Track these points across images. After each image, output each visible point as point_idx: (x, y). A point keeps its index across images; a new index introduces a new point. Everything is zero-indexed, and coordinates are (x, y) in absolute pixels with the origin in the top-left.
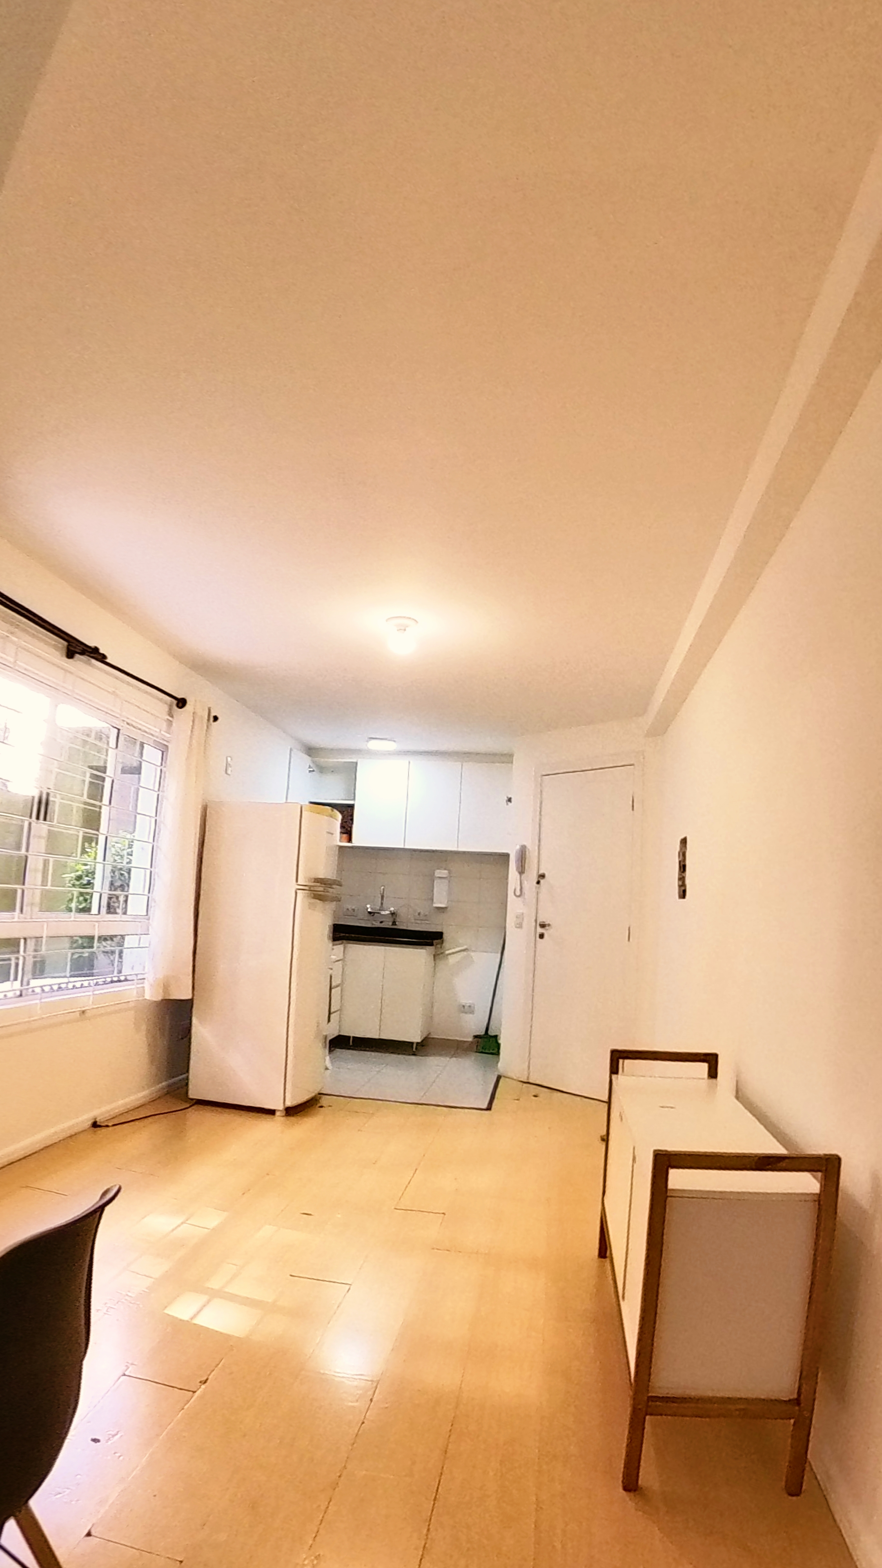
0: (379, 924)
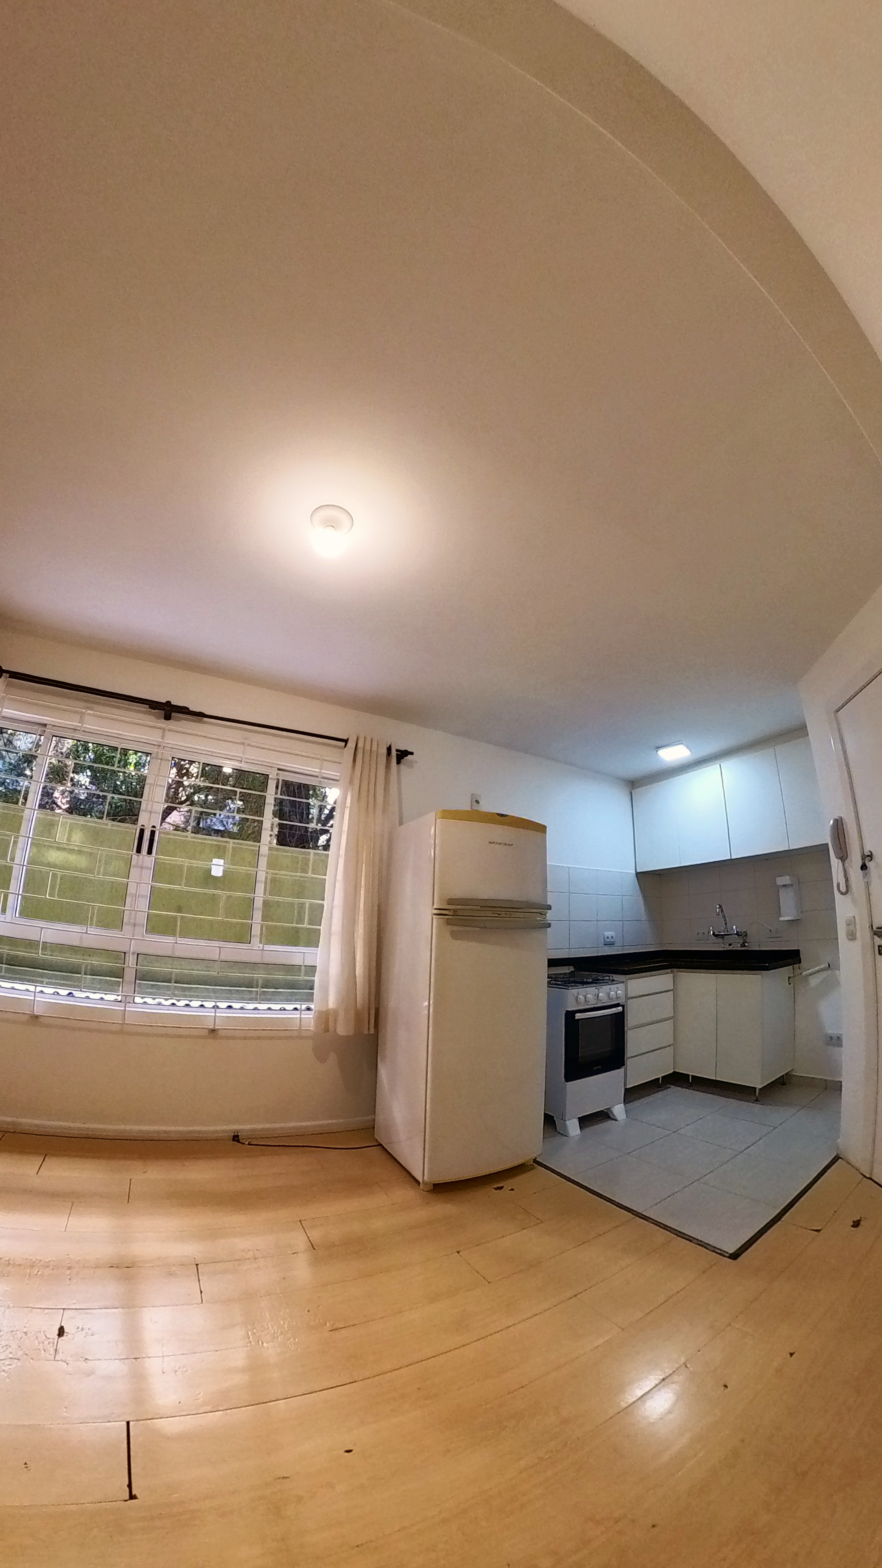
0: (728, 947)
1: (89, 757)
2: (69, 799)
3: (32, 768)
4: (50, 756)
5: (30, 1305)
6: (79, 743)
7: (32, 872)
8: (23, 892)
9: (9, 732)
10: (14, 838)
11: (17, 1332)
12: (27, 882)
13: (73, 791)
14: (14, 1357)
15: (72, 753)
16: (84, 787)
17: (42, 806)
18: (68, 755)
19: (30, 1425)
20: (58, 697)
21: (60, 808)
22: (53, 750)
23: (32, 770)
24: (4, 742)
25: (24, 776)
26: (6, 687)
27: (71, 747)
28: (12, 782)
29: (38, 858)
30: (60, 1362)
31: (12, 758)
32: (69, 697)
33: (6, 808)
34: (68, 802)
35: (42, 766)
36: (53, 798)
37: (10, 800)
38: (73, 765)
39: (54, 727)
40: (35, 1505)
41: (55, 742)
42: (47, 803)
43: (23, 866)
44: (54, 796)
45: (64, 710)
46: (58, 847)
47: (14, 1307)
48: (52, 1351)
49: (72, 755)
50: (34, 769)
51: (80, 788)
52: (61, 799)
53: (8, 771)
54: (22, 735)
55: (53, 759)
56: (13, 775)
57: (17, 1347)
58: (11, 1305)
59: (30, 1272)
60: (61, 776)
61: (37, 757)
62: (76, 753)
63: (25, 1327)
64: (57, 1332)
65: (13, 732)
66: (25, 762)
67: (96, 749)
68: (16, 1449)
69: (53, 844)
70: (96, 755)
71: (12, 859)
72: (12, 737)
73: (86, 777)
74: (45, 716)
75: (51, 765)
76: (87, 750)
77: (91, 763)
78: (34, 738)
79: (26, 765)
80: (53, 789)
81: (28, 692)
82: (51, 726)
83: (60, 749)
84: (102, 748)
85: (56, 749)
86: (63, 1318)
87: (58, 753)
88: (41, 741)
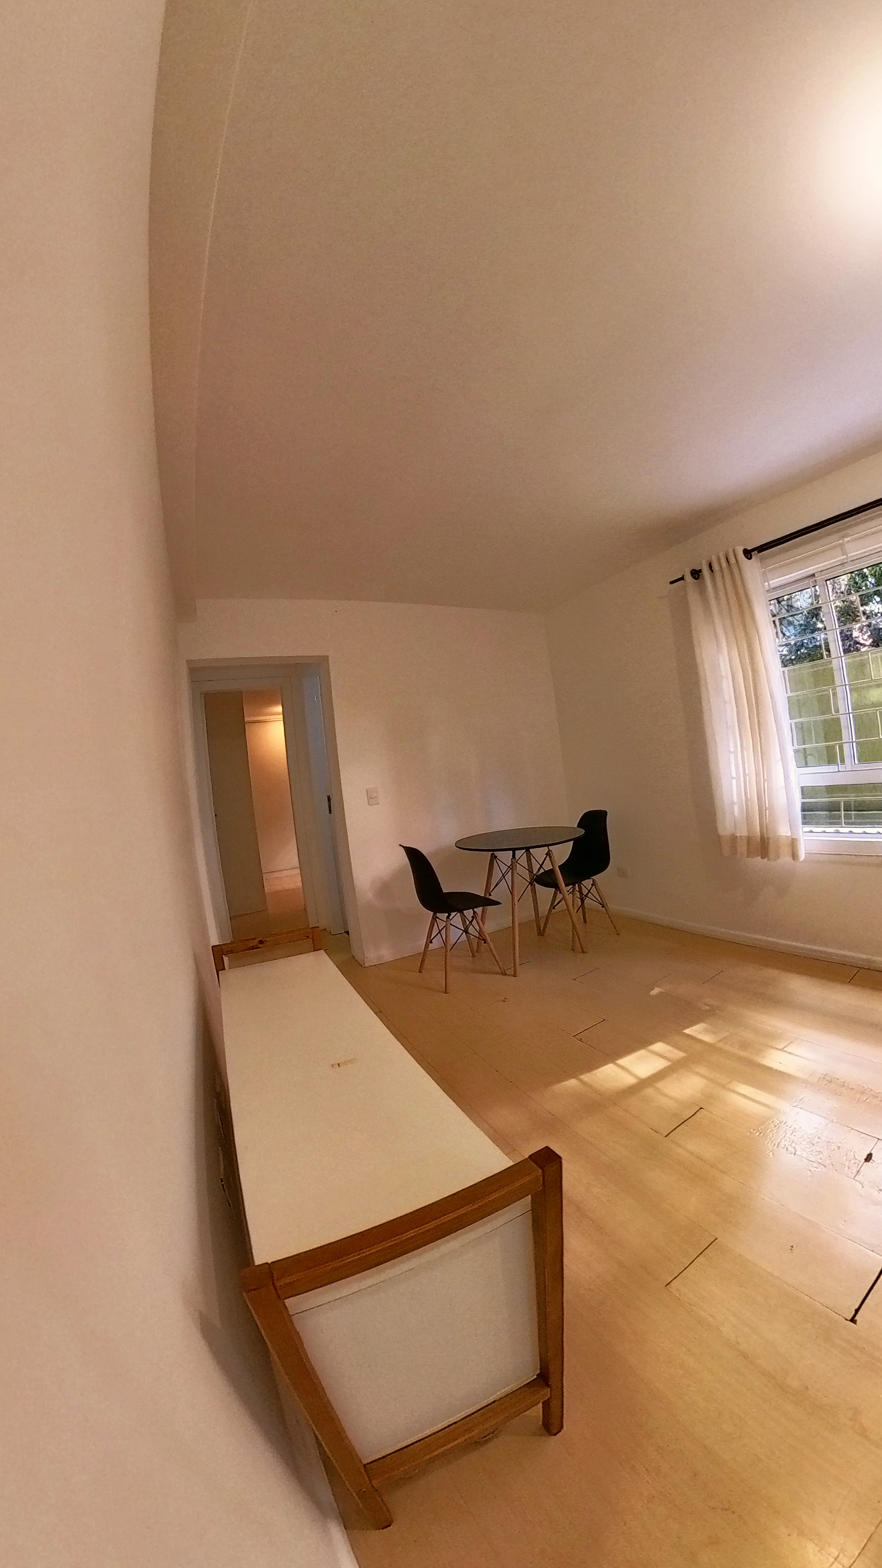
1: (870, 582)
2: (869, 633)
3: (821, 619)
4: (833, 601)
5: (851, 1126)
6: (853, 575)
7: (859, 717)
8: (856, 738)
9: (785, 598)
10: (832, 690)
11: (832, 1144)
12: (857, 728)
13: (870, 623)
14: (822, 1163)
15: (851, 588)
16: (879, 615)
17: (847, 651)
18: (849, 591)
19: (811, 1220)
20: (810, 543)
21: (864, 645)
22: (833, 594)
23: (822, 622)
24: (786, 609)
25: (818, 631)
26: (761, 562)
27: (848, 582)
28: (810, 641)
29: (861, 702)
30: (858, 1183)
31: (800, 619)
32: (820, 538)
33: (814, 666)
34: (869, 637)
35: (830, 613)
36: (854, 639)
37: (815, 658)
38: (859, 599)
39: (823, 572)
40: (781, 1279)
41: (831, 586)
42: (851, 645)
43: (849, 713)
44: (854, 636)
45: (823, 552)
46: (877, 685)
47: (837, 1123)
48: (855, 1171)
49: (853, 589)
50: (824, 619)
51: (876, 618)
52: (862, 636)
53: (801, 632)
54: (798, 595)
55: (837, 602)
56: (807, 635)
57: (828, 1156)
58: (835, 1121)
59: (860, 1098)
60: (852, 614)
61: (821, 607)
62: (855, 585)
63: (840, 1142)
64: (865, 1157)
65: (788, 597)
66: (813, 618)
67: (873, 572)
68: (791, 1232)
69: (871, 684)
70: (876, 577)
71: (837, 711)
72: (790, 601)
73: (876, 604)
74: (809, 567)
75: (838, 609)
76: (864, 577)
77: (875, 588)
78: (810, 592)
79: (814, 619)
80: (850, 631)
81: (782, 555)
82: (819, 573)
83: (839, 589)
84: (878, 568)
85: (835, 592)
86: (875, 1146)
87: (839, 594)
88: (817, 591)
